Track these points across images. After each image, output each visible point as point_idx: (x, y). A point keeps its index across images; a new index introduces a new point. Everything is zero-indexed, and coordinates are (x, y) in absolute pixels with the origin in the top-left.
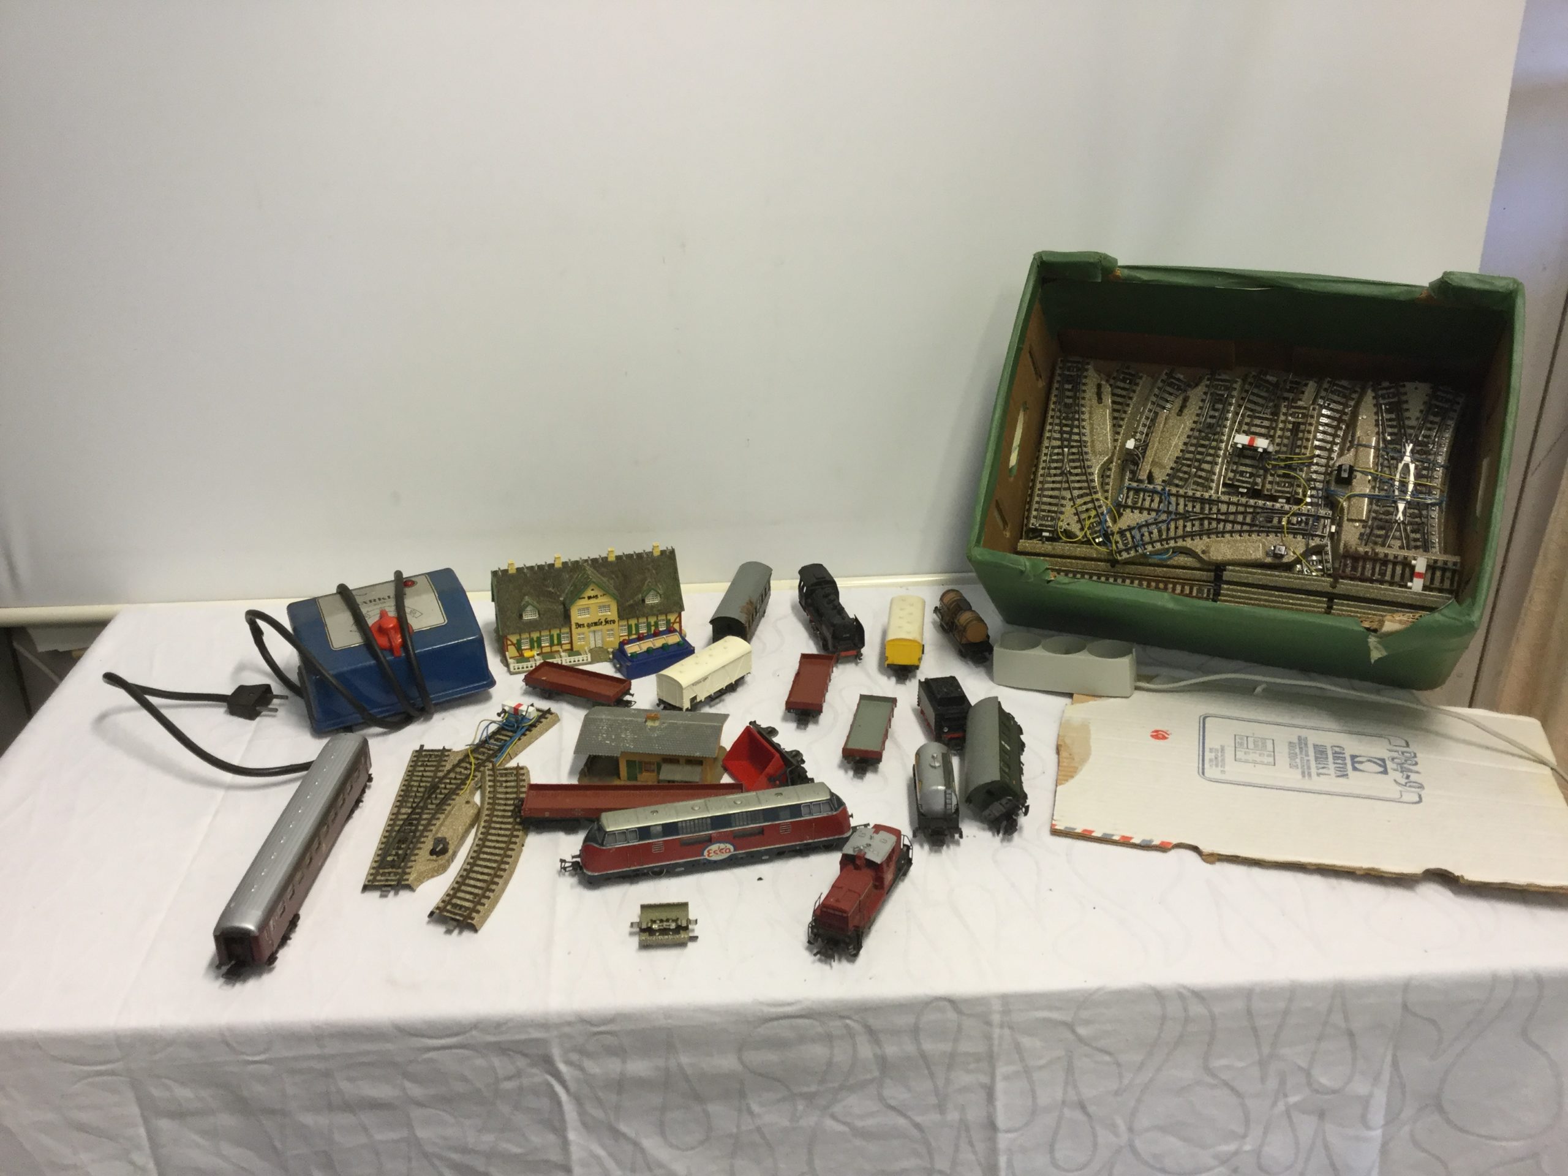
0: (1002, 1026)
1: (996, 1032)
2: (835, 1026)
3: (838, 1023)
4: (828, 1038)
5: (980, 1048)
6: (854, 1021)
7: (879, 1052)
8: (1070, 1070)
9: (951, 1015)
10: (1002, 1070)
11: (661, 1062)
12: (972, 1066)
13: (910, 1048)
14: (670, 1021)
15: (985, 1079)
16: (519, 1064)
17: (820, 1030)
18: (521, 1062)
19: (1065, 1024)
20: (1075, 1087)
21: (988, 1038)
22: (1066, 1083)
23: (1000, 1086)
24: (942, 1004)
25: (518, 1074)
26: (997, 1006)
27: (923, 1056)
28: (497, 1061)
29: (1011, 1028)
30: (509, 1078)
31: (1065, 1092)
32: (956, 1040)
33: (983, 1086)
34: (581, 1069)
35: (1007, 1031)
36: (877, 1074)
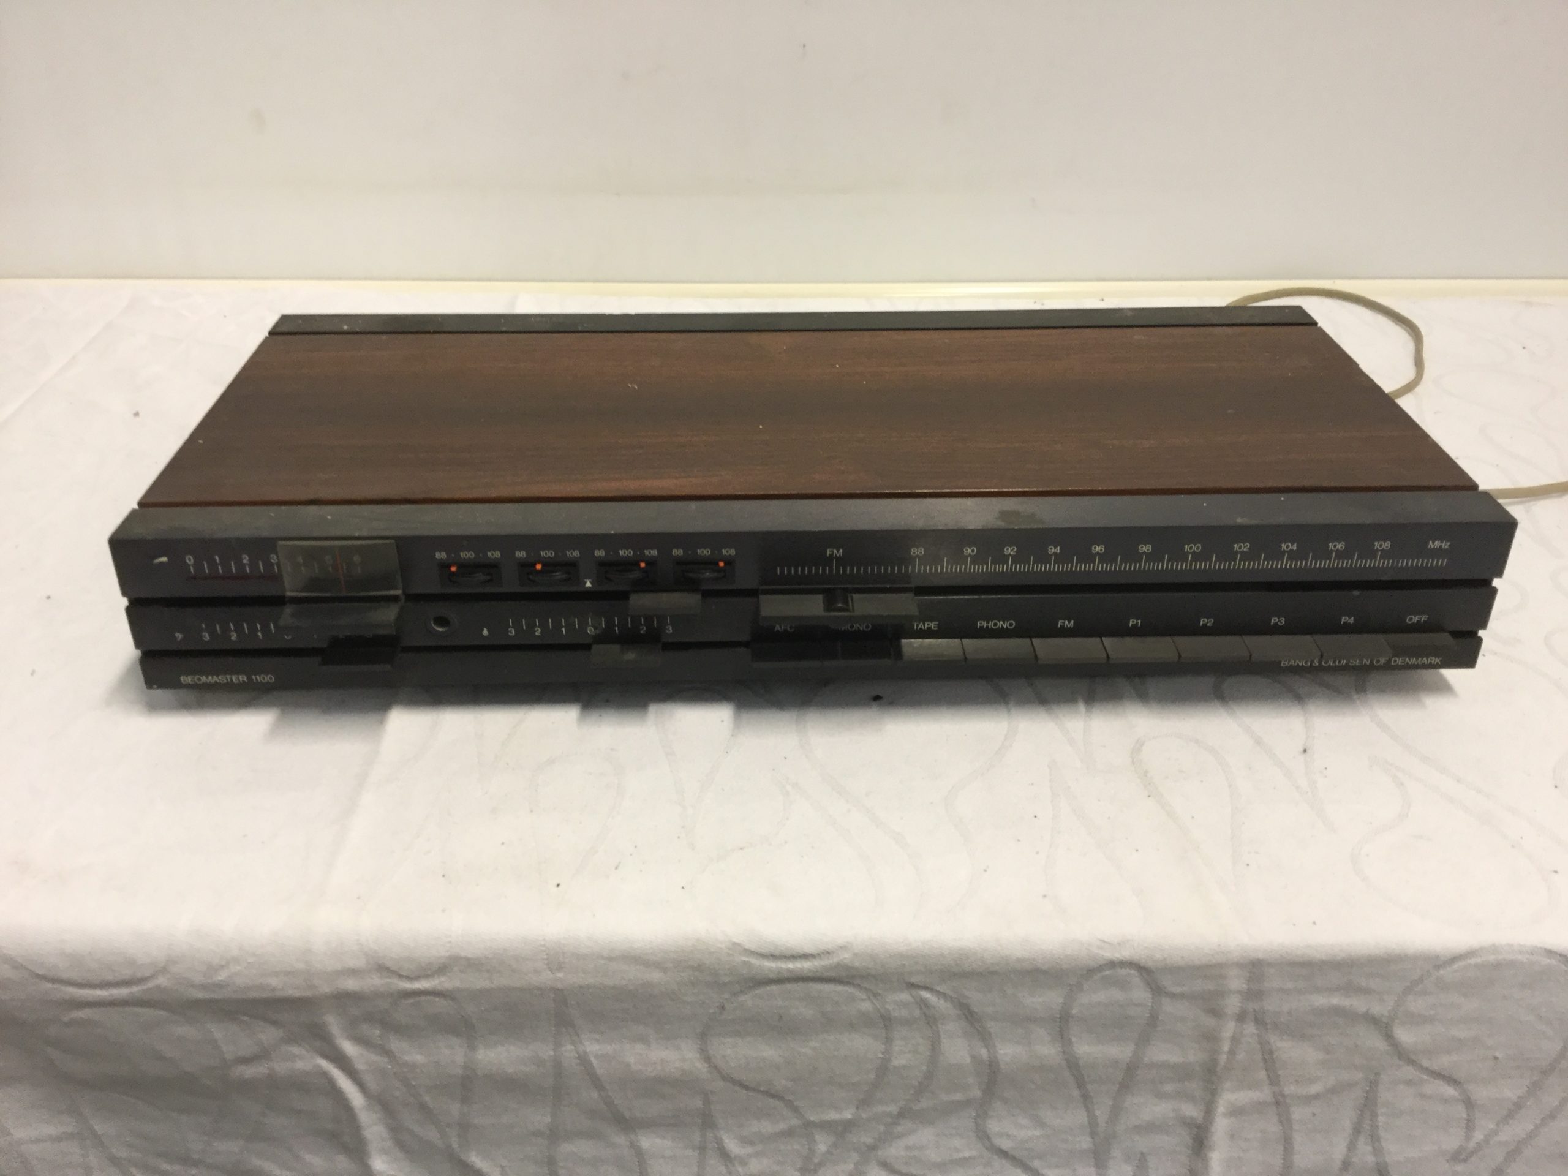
0: (1241, 1018)
1: (1229, 1029)
2: (897, 1000)
3: (905, 996)
4: (886, 1022)
5: (1194, 1055)
6: (939, 994)
7: (984, 1052)
8: (1368, 1107)
9: (1140, 994)
10: (1229, 1097)
11: (546, 1051)
12: (1169, 1088)
13: (1047, 1050)
14: (560, 975)
15: (1192, 1111)
16: (263, 1037)
17: (866, 1006)
18: (268, 1035)
19: (1373, 1020)
20: (1374, 1138)
21: (1210, 1038)
22: (1357, 1130)
23: (1221, 1125)
24: (1123, 972)
25: (263, 1055)
26: (1236, 982)
27: (1073, 1064)
28: (218, 1031)
29: (1259, 1020)
30: (246, 1061)
31: (1352, 1146)
32: (1144, 1040)
33: (1188, 1123)
34: (387, 1053)
35: (1250, 1029)
36: (977, 1093)
